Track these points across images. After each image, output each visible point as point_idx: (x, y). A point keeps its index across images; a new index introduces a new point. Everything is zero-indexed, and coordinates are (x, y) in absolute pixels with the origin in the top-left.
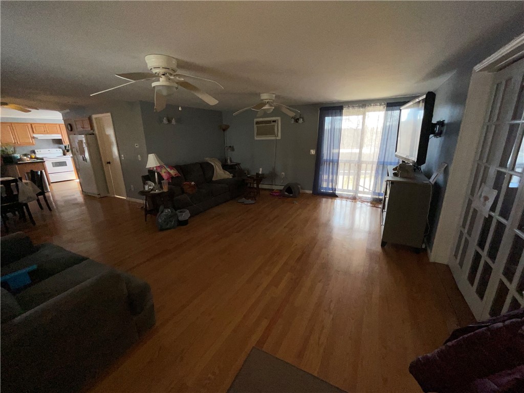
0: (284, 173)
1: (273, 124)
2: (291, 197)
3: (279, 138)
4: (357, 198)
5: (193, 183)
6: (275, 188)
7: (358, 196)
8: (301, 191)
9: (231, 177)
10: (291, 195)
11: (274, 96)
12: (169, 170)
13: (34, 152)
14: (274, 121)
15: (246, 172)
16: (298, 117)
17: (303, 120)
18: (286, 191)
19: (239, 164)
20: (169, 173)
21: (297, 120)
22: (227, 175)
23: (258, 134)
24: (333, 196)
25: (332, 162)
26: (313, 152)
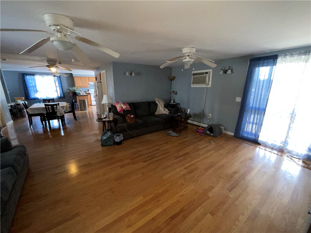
0: (211, 115)
1: (205, 75)
2: (212, 136)
3: (210, 86)
4: (285, 151)
5: (132, 116)
6: (202, 125)
7: (286, 149)
8: (224, 131)
9: (168, 113)
10: (212, 134)
11: (194, 49)
12: (122, 105)
13: (88, 90)
14: (206, 73)
15: (183, 110)
16: (227, 69)
17: (231, 72)
18: (208, 130)
19: (179, 104)
20: (122, 107)
21: (225, 72)
22: (166, 112)
23: (194, 83)
24: (256, 142)
25: (258, 110)
26: (239, 99)
